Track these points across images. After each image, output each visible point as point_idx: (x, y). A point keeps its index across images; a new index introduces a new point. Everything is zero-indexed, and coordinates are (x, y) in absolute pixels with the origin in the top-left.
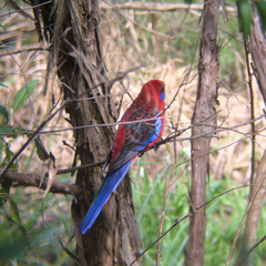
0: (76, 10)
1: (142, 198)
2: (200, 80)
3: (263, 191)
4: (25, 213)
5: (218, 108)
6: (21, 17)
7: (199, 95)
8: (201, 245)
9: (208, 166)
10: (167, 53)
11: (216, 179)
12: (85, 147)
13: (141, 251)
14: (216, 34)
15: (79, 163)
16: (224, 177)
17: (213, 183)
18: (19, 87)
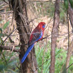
0: (20, 2)
1: (38, 53)
2: (54, 21)
3: (71, 52)
4: (7, 57)
5: (59, 29)
6: (6, 4)
7: (54, 26)
8: (54, 66)
9: (56, 45)
10: (45, 14)
11: (58, 48)
12: (23, 40)
13: (38, 68)
14: (59, 8)
15: (21, 44)
16: (60, 48)
17: (57, 50)
18: (5, 23)
